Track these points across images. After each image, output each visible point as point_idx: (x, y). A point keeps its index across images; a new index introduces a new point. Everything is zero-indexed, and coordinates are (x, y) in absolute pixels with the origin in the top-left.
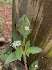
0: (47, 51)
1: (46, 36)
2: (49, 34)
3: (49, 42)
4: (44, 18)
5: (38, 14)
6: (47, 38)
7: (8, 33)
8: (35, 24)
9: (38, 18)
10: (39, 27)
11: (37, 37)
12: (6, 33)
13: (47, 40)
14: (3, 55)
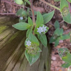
0: (7, 31)
1: (6, 44)
2: (2, 45)
3: (3, 38)
4: (6, 61)
5: (13, 68)
6: (5, 42)
7: (56, 68)
8: (19, 59)
9: (14, 64)
10: (14, 54)
11: (17, 46)
12: (59, 68)
13: (5, 40)
14: (61, 34)
